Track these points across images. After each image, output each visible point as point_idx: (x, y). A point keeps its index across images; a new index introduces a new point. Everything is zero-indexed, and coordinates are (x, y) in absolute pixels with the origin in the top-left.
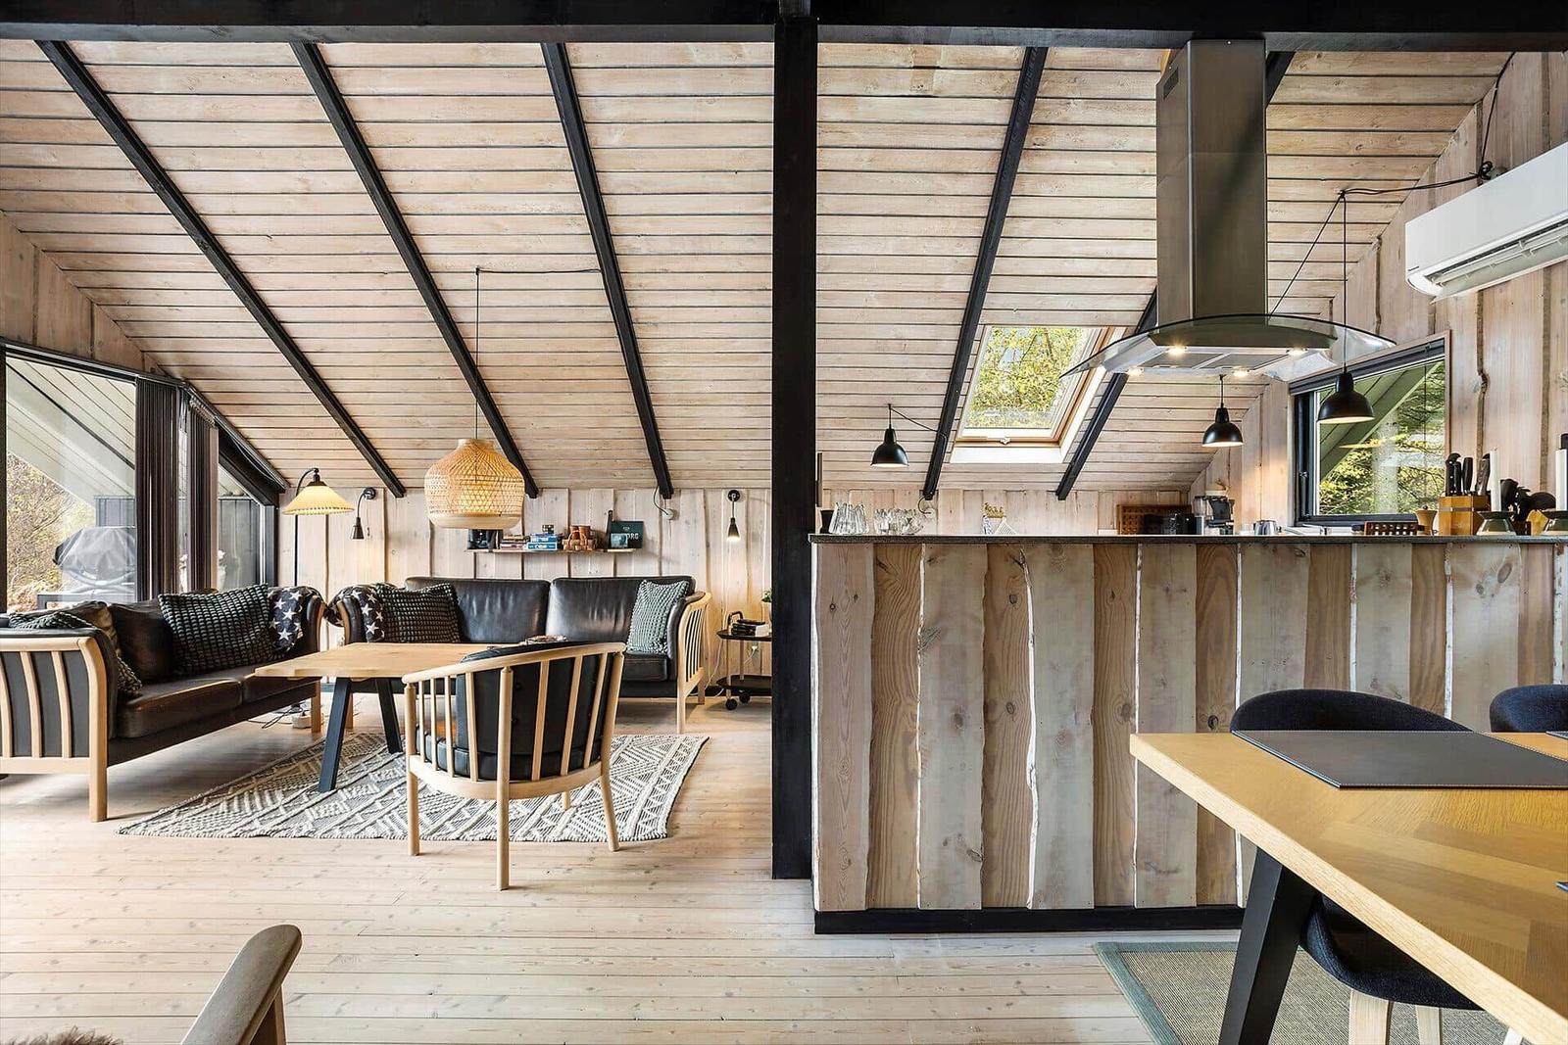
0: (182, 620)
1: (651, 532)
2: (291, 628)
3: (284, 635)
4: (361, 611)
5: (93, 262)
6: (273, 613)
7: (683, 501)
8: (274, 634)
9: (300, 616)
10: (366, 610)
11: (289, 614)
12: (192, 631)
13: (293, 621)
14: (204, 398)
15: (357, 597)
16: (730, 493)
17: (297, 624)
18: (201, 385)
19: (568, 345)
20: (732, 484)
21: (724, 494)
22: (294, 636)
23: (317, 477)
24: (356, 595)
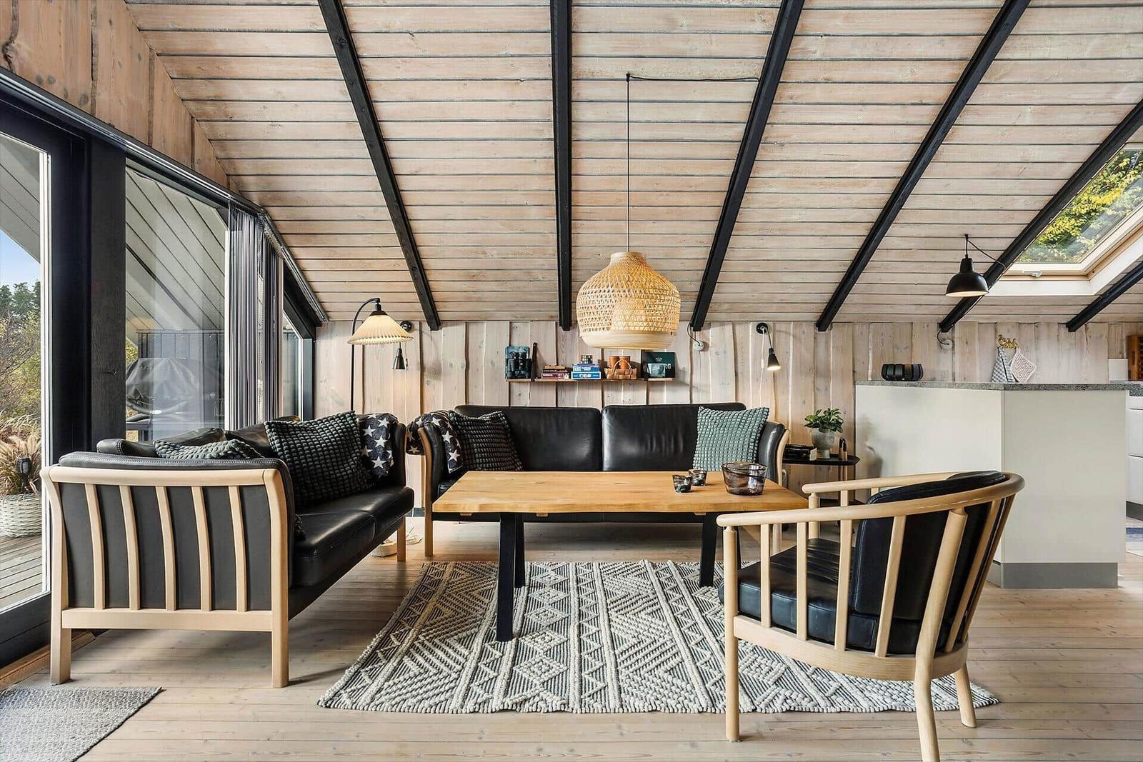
0: (289, 449)
1: (682, 363)
2: (384, 456)
3: (379, 463)
4: (443, 438)
5: (209, 68)
6: (365, 441)
7: (712, 334)
8: (367, 462)
9: (391, 443)
10: (447, 437)
11: (381, 442)
12: (300, 460)
13: (386, 448)
14: (275, 226)
15: (438, 424)
16: (759, 326)
17: (390, 452)
18: (275, 212)
19: (676, 167)
20: (762, 317)
21: (751, 328)
22: (387, 464)
23: (379, 307)
24: (436, 422)
